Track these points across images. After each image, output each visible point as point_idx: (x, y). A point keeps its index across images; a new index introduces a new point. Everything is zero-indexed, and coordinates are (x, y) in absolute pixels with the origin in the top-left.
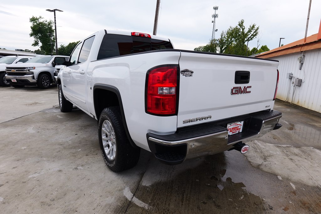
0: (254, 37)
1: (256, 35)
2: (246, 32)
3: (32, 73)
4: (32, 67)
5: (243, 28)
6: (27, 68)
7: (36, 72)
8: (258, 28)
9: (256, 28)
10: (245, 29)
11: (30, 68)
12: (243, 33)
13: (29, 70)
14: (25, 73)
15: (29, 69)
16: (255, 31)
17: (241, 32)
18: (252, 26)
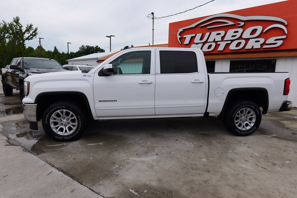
0: (34, 37)
1: (35, 35)
2: (23, 31)
5: (20, 25)
8: (36, 29)
9: (34, 28)
10: (22, 27)
12: (21, 30)
16: (33, 31)
17: (18, 29)
18: (29, 25)
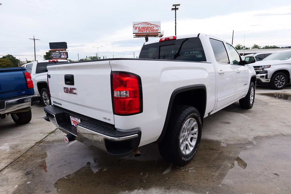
3: (266, 72)
4: (267, 66)
6: (261, 66)
7: (271, 71)
11: (265, 66)
13: (263, 69)
14: (258, 72)
15: (263, 67)
